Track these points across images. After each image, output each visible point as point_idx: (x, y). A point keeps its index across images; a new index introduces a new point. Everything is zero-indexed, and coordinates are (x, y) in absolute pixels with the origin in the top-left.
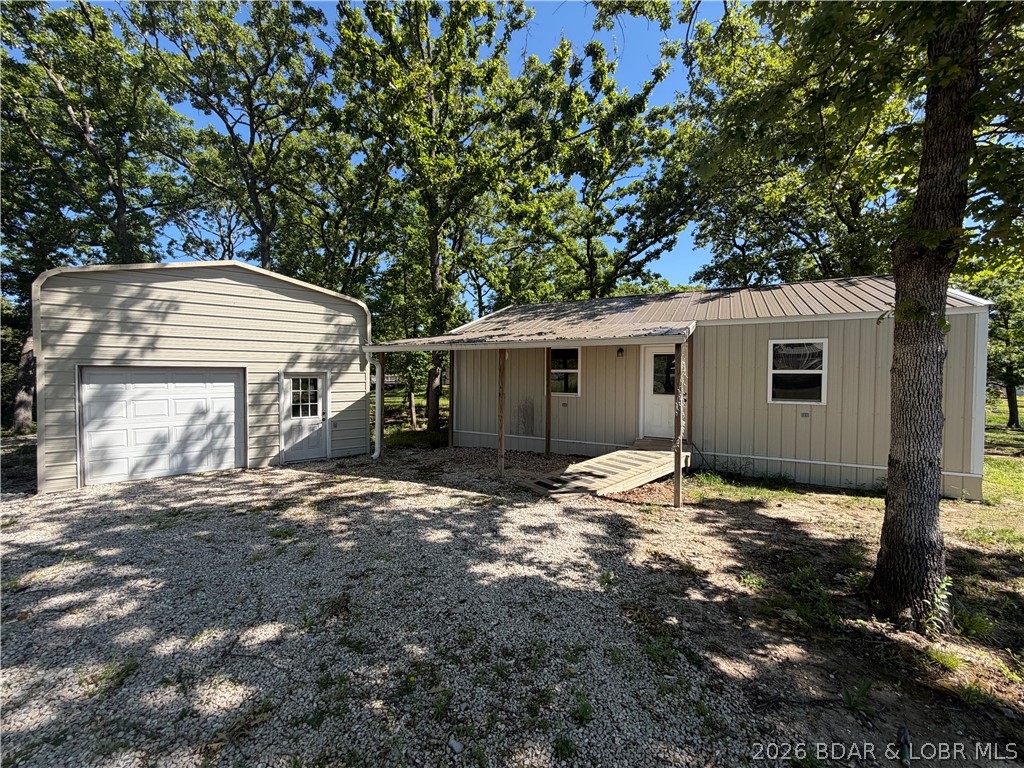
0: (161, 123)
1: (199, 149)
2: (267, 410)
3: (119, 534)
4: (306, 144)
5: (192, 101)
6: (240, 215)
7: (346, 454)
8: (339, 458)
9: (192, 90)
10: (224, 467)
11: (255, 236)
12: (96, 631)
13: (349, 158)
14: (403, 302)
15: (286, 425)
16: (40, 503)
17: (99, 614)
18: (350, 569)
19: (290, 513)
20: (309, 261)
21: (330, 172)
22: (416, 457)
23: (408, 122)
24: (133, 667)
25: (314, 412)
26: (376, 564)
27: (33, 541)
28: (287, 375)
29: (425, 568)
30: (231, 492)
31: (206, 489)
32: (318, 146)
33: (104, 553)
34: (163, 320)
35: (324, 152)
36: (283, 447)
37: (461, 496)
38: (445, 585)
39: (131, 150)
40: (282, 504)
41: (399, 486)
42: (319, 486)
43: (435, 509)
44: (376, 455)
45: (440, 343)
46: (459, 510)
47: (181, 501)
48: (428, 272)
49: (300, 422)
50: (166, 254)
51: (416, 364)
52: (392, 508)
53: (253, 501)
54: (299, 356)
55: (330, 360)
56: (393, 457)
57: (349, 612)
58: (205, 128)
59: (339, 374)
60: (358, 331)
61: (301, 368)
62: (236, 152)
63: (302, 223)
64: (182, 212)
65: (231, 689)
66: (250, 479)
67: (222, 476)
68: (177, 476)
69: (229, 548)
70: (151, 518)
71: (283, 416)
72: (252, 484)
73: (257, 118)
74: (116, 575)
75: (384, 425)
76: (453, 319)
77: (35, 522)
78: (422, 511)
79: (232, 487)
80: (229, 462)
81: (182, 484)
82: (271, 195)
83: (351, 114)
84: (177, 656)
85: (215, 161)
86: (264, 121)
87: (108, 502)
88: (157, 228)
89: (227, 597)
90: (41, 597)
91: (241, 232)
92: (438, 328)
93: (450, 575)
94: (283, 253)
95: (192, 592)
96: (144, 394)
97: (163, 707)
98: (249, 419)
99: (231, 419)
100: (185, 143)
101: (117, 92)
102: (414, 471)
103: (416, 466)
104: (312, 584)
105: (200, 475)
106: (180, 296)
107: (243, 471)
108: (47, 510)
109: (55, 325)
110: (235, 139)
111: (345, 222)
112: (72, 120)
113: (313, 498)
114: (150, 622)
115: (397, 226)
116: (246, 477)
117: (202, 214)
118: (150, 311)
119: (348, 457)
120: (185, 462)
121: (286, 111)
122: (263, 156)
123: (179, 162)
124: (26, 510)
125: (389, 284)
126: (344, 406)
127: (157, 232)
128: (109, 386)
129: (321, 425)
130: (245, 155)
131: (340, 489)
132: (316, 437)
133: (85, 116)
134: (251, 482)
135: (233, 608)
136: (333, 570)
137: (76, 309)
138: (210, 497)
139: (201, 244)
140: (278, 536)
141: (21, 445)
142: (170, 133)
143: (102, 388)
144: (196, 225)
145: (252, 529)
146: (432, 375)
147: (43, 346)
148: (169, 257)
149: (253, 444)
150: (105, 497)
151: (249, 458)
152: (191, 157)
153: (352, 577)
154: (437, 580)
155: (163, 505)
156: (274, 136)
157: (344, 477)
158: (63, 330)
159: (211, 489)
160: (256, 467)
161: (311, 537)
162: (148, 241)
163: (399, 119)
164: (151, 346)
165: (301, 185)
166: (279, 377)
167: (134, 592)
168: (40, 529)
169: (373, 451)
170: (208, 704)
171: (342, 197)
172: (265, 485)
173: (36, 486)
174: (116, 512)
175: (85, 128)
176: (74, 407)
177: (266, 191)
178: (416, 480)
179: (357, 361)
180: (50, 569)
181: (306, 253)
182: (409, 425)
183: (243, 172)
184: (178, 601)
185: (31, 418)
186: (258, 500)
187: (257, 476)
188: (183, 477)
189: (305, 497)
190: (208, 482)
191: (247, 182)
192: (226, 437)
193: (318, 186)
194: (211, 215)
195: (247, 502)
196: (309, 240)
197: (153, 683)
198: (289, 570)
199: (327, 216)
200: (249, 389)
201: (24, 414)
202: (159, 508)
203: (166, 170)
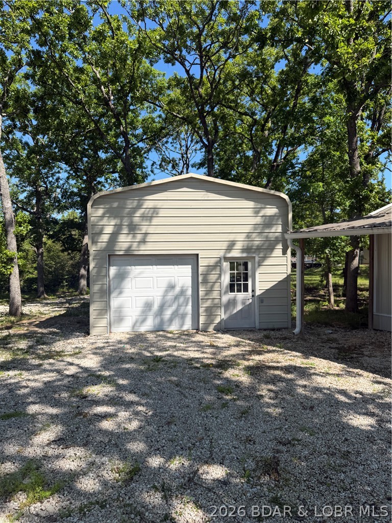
0: (147, 81)
1: (168, 92)
2: (212, 287)
3: (128, 370)
4: (239, 65)
5: (164, 58)
6: (193, 135)
7: (271, 326)
8: (265, 330)
9: (164, 51)
10: (185, 328)
11: (204, 150)
12: (119, 436)
13: (273, 67)
14: (321, 189)
15: (225, 299)
16: (91, 341)
17: (119, 425)
18: (279, 434)
19: (230, 373)
20: (241, 163)
21: (257, 84)
22: (335, 336)
23: (326, 19)
24: (137, 469)
25: (246, 290)
26: (301, 435)
27: (88, 366)
28: (226, 259)
29: (349, 452)
30: (190, 349)
31: (174, 344)
32: (248, 65)
33: (121, 382)
34: (150, 222)
35: (252, 69)
36: (223, 316)
37: (385, 384)
38: (370, 475)
39: (132, 104)
40: (224, 364)
41: (319, 364)
42: (251, 353)
43: (357, 392)
44: (297, 330)
45: (360, 227)
46: (382, 398)
47: (160, 351)
48: (346, 157)
49: (235, 297)
50: (150, 173)
51: (333, 247)
52: (314, 385)
53: (204, 358)
54: (234, 244)
55: (258, 246)
56: (312, 334)
57: (279, 475)
58: (171, 76)
59: (265, 258)
60: (280, 220)
61: (235, 253)
62: (191, 88)
63: (235, 133)
64: (159, 141)
65: (195, 510)
66: (201, 340)
67: (184, 335)
68: (158, 331)
69: (189, 394)
70: (144, 361)
71: (223, 292)
72: (203, 344)
73: (205, 56)
74: (127, 399)
75: (304, 302)
76: (372, 201)
77: (89, 353)
78: (343, 392)
79: (191, 344)
80: (188, 325)
81: (160, 338)
82: (214, 115)
83: (275, 30)
84: (161, 470)
85: (178, 98)
86: (209, 59)
87: (123, 345)
88: (145, 155)
89: (190, 434)
90: (93, 405)
91: (194, 148)
92: (357, 211)
93: (375, 466)
94: (222, 159)
95: (169, 423)
96: (140, 273)
97: (155, 506)
98: (200, 292)
99: (189, 292)
100: (160, 90)
101: (125, 69)
102: (333, 351)
103: (334, 345)
104: (249, 440)
105: (171, 333)
106: (159, 204)
107: (197, 333)
108: (94, 346)
109: (97, 230)
110: (191, 78)
111: (269, 124)
112: (103, 94)
113: (246, 363)
114: (145, 439)
115: (315, 118)
116: (199, 338)
117: (170, 140)
118: (143, 217)
119: (273, 330)
120: (162, 322)
121: (225, 45)
122: (209, 85)
123: (157, 105)
124: (85, 345)
125: (308, 173)
126: (269, 286)
127: (146, 158)
128: (123, 267)
129: (251, 301)
130: (197, 88)
131: (267, 358)
132: (247, 310)
133: (109, 90)
134: (202, 342)
135: (194, 444)
136: (264, 432)
137: (107, 218)
138: (177, 351)
139: (170, 162)
140: (222, 392)
141: (82, 302)
142: (152, 87)
143: (119, 270)
144: (167, 148)
145: (204, 382)
146: (350, 257)
147: (92, 243)
148: (152, 174)
149: (203, 313)
150: (120, 342)
151: (200, 322)
152: (164, 100)
153: (280, 443)
154: (361, 468)
155: (150, 352)
156: (216, 67)
157: (270, 348)
158: (101, 233)
159: (178, 345)
160: (205, 330)
161: (246, 398)
162: (141, 166)
163: (318, 20)
164: (143, 241)
165: (235, 101)
166: (220, 261)
167: (137, 413)
168: (91, 359)
169: (294, 326)
170: (180, 515)
171: (267, 103)
172: (212, 346)
173: (89, 330)
174: (126, 353)
175: (109, 98)
176: (106, 281)
177: (210, 113)
178: (336, 360)
179: (280, 246)
180: (96, 387)
181: (238, 156)
182: (327, 303)
183: (195, 102)
184: (160, 428)
185: (86, 285)
186: (207, 358)
187: (206, 337)
188: (161, 333)
189: (240, 361)
190: (176, 339)
191: (198, 109)
192: (186, 306)
193: (249, 98)
194: (175, 139)
195: (200, 358)
196: (241, 145)
197: (149, 486)
198: (231, 423)
199: (255, 122)
200: (201, 270)
201: (83, 282)
202: (149, 355)
203: (150, 113)
